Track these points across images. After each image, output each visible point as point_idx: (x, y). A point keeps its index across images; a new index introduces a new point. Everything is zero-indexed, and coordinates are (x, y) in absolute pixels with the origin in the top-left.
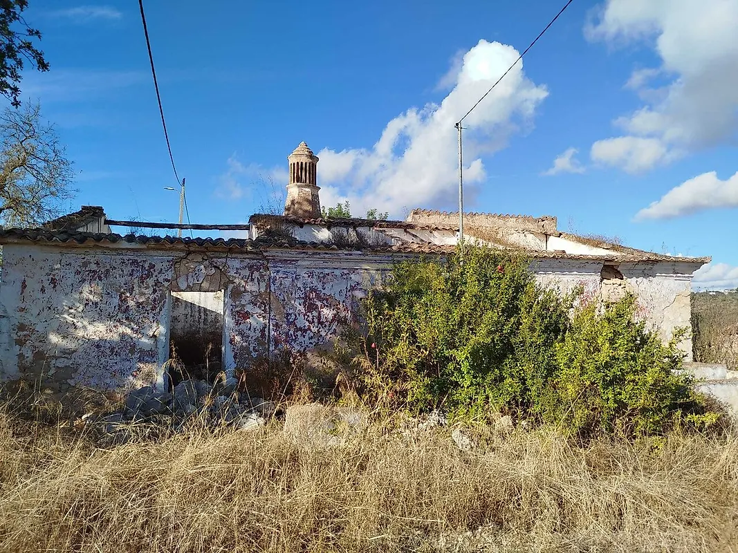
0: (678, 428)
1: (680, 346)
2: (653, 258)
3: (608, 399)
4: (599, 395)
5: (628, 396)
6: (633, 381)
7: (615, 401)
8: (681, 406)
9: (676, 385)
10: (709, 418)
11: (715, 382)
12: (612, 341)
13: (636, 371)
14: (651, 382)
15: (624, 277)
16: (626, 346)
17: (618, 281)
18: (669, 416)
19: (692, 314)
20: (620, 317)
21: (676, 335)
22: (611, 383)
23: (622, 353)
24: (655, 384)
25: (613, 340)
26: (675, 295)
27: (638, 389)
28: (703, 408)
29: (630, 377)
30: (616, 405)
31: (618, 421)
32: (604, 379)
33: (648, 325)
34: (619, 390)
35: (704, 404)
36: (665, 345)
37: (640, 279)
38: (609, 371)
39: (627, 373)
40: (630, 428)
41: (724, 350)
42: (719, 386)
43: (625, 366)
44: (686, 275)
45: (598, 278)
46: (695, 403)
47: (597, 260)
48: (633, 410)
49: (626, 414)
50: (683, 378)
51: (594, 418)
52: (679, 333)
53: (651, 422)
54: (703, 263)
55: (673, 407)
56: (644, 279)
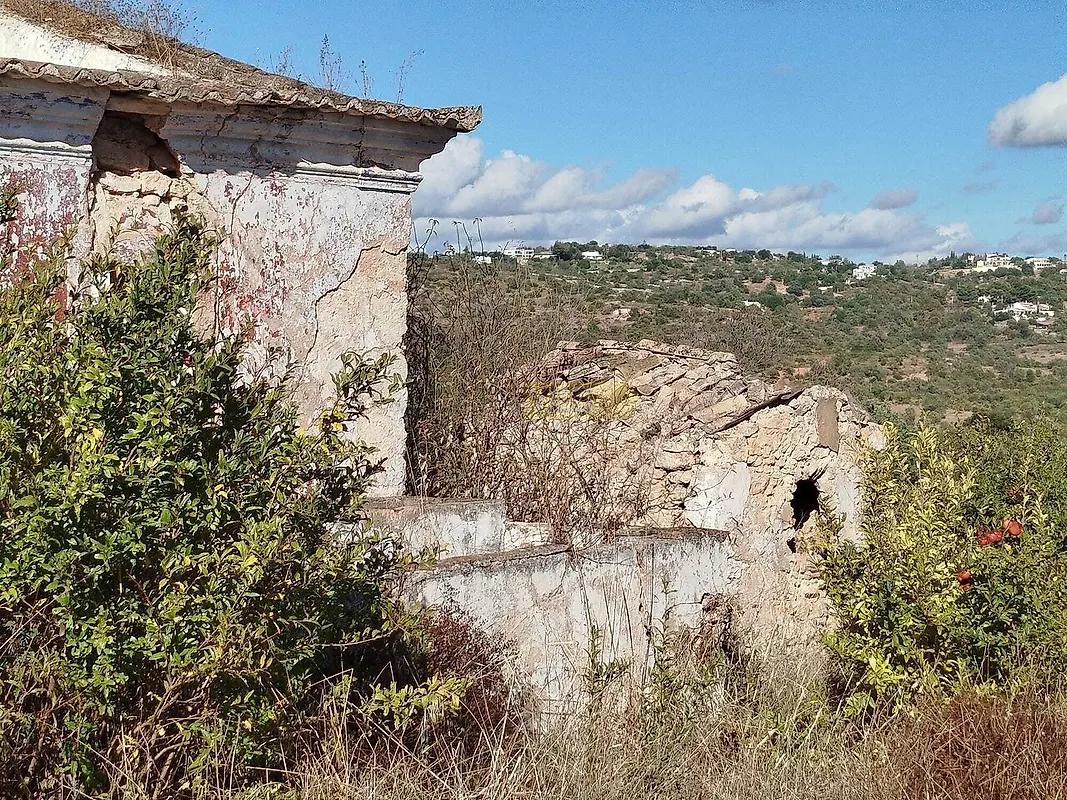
0: (336, 746)
1: (356, 432)
2: (288, 96)
3: (92, 658)
4: (60, 642)
5: (168, 639)
6: (190, 575)
7: (120, 663)
8: (351, 658)
9: (341, 582)
10: (440, 695)
11: (469, 565)
12: (115, 418)
13: (203, 535)
14: (254, 574)
15: (185, 169)
16: (167, 437)
17: (158, 181)
18: (309, 703)
19: (411, 319)
20: (152, 316)
21: (346, 389)
22: (105, 591)
23: (151, 464)
24: (266, 580)
25: (121, 412)
26: (358, 245)
27: (206, 605)
28: (423, 659)
29: (180, 560)
30: (123, 678)
31: (125, 742)
32: (79, 574)
33: (253, 354)
34: (134, 616)
35: (429, 647)
36: (308, 428)
37: (239, 180)
38: (102, 540)
39: (171, 544)
40: (173, 764)
41: (502, 451)
42: (478, 578)
43: (160, 519)
44: (399, 173)
45: (82, 167)
46: (402, 647)
47: (80, 88)
48: (186, 690)
49: (159, 711)
50: (362, 555)
51: (34, 741)
52: (358, 380)
53: (245, 732)
54: (452, 129)
55: (326, 665)
56: (256, 181)
